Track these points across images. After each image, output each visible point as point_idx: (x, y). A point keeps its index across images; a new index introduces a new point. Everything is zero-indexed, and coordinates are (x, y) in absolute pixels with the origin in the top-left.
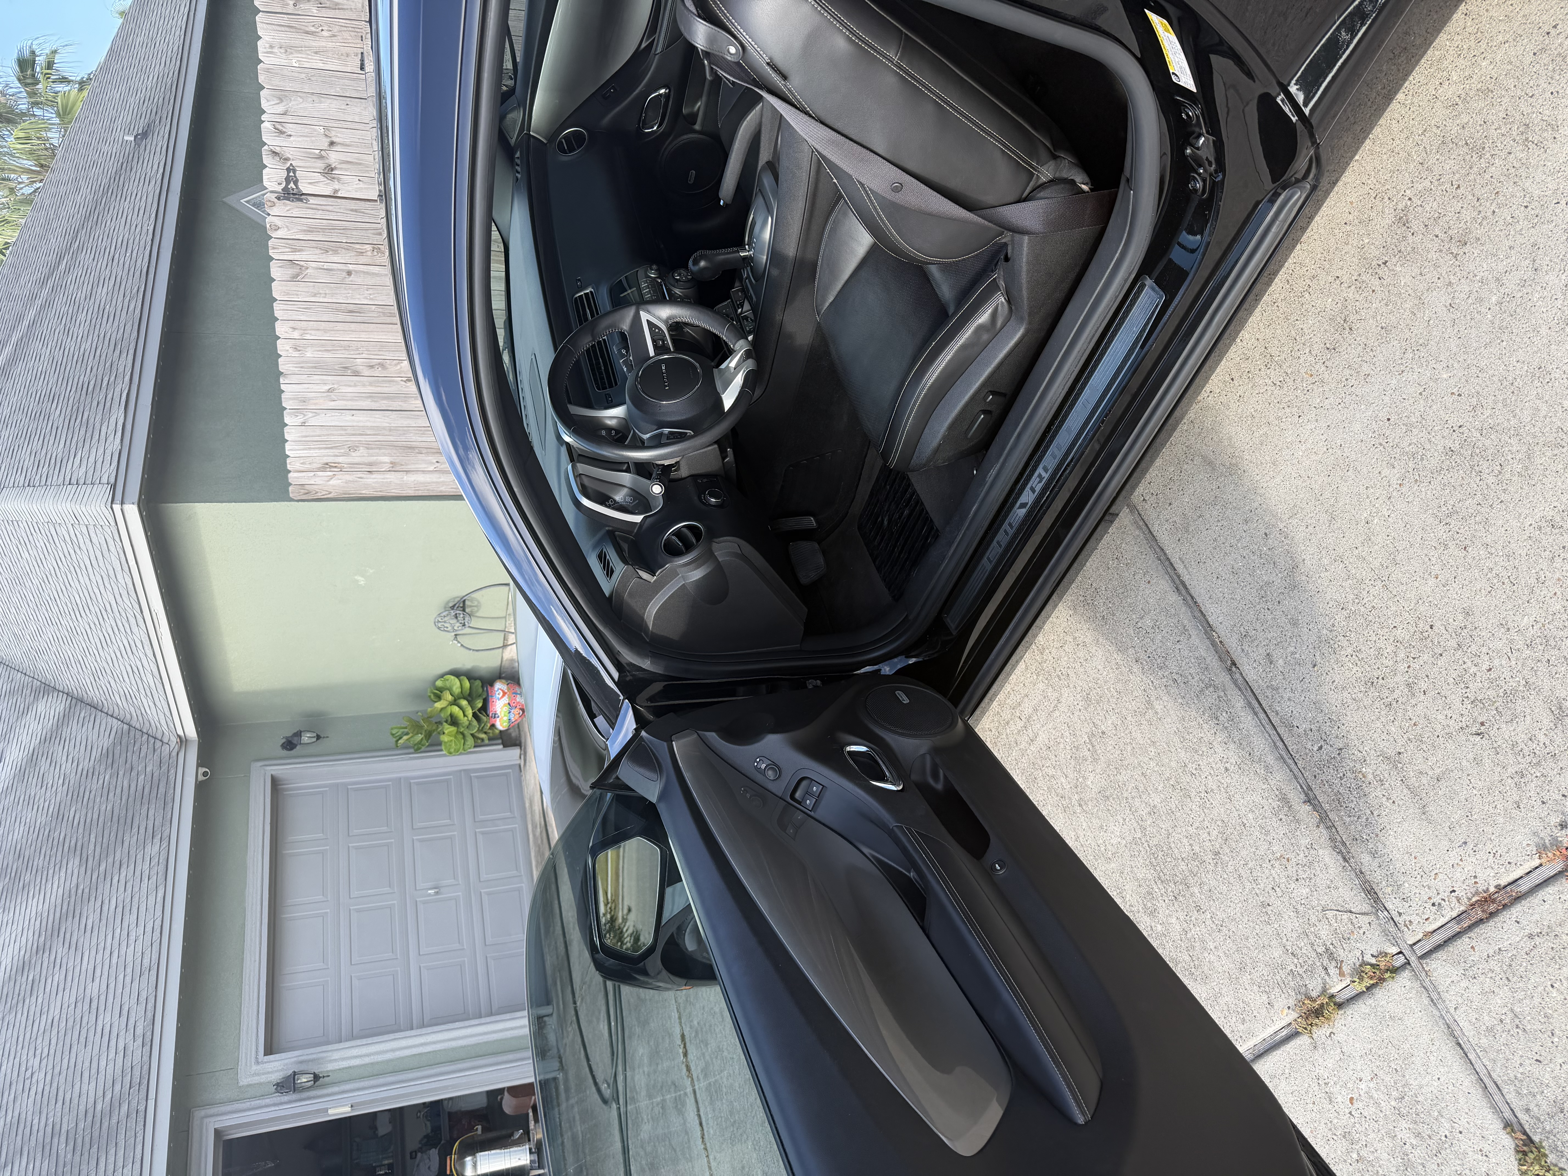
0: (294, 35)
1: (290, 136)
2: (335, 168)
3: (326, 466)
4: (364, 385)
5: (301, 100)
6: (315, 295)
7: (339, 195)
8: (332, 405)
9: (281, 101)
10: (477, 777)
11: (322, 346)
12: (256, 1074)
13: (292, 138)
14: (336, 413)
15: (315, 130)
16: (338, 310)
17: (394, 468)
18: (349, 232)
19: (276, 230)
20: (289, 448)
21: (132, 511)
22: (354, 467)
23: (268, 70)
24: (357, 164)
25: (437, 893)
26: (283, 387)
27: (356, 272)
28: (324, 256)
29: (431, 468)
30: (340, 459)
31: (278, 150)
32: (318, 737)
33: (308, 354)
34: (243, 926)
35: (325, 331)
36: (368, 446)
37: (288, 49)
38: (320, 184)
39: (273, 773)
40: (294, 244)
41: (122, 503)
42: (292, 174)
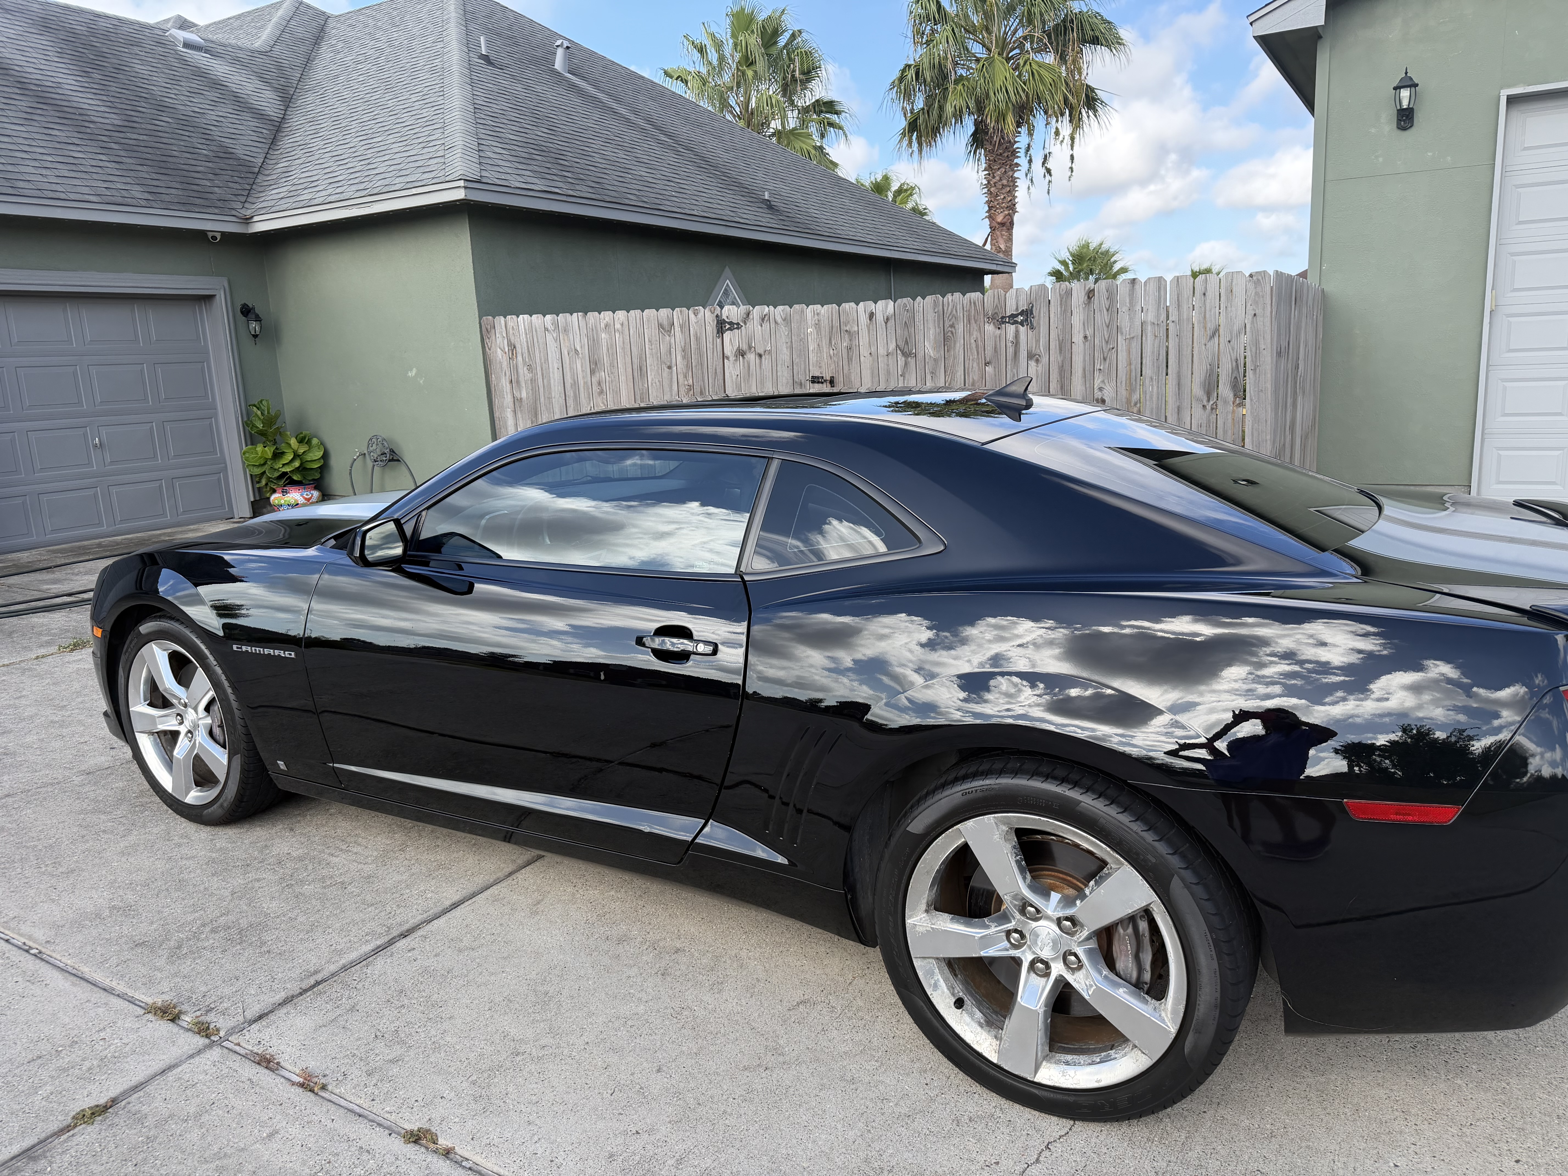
0: (827, 330)
1: (761, 326)
2: (744, 358)
3: (513, 347)
4: (583, 378)
5: (786, 334)
6: (650, 341)
7: (726, 361)
8: (565, 352)
9: (784, 320)
10: (221, 481)
11: (612, 345)
13: (760, 327)
14: (558, 355)
15: (768, 344)
16: (641, 358)
17: (517, 401)
18: (700, 367)
19: (694, 313)
20: (525, 317)
21: (460, 195)
22: (514, 369)
23: (802, 311)
24: (749, 373)
26: (575, 314)
27: (671, 373)
28: (680, 349)
30: (520, 358)
31: (751, 317)
32: (255, 336)
33: (603, 335)
35: (623, 348)
36: (533, 381)
37: (817, 325)
38: (731, 347)
39: (217, 297)
40: (685, 326)
41: (465, 188)
42: (735, 326)
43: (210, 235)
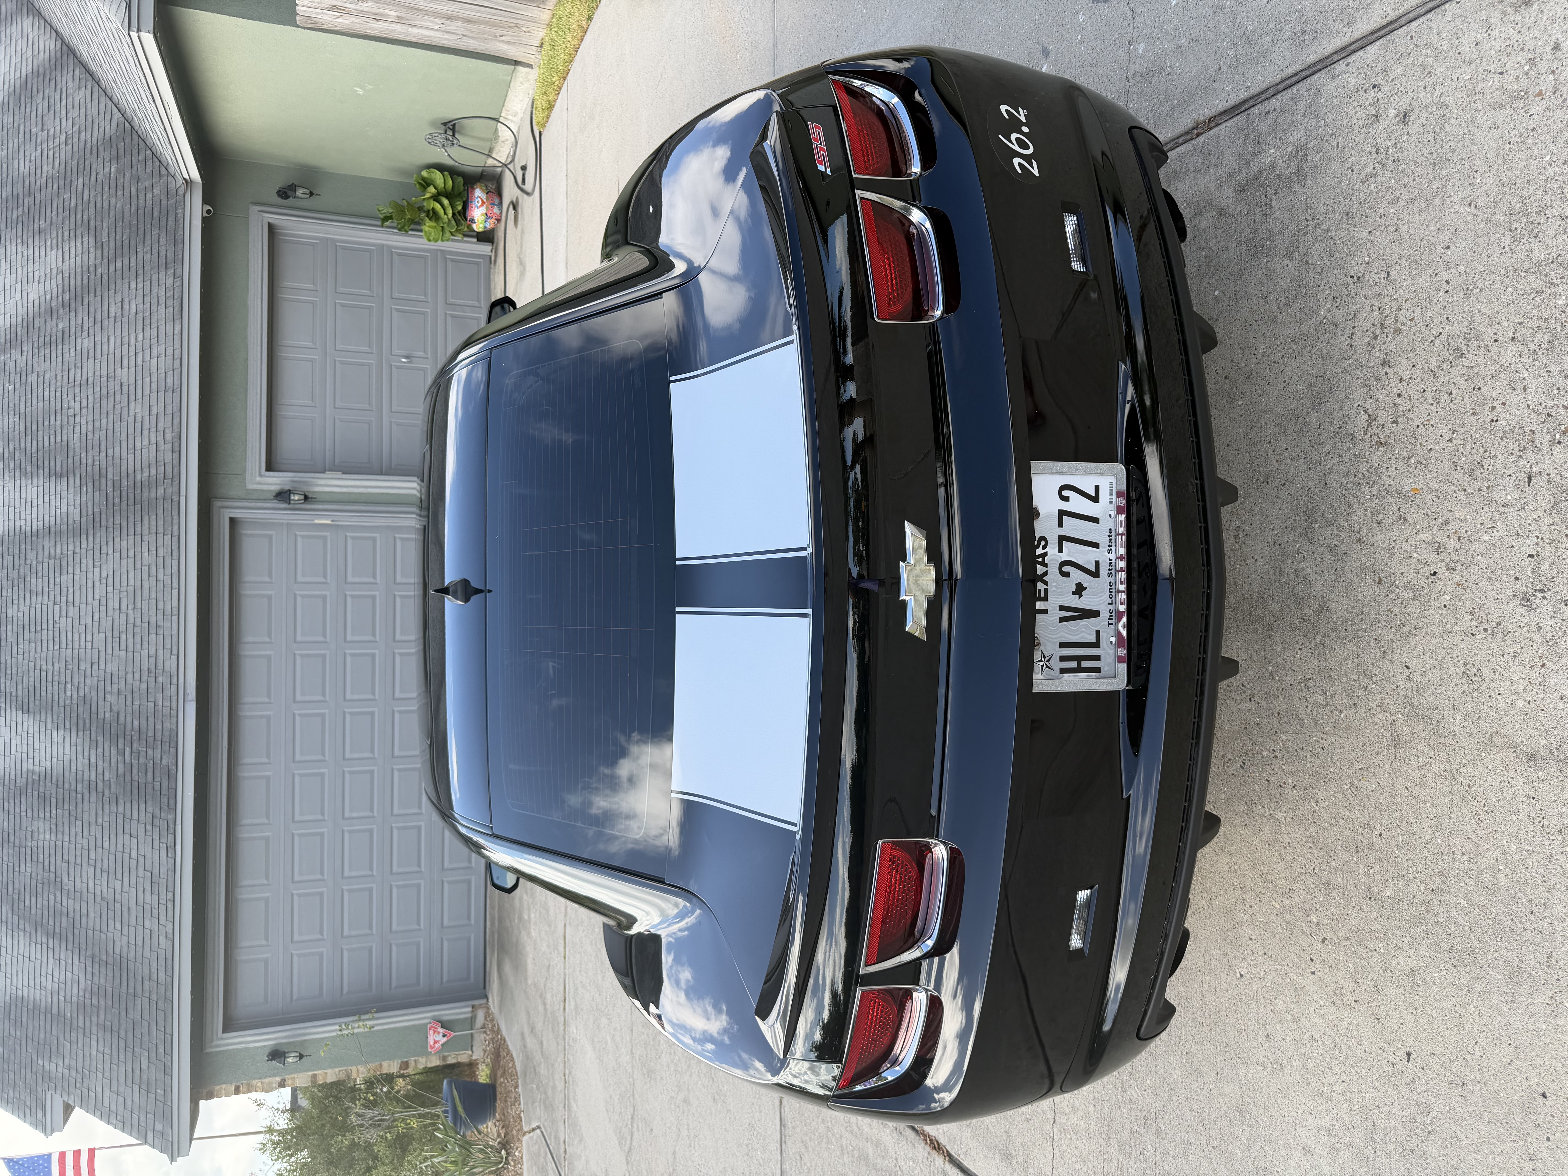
3: (335, 8)
10: (453, 261)
12: (259, 483)
17: (399, 20)
21: (149, 40)
22: (361, 14)
25: (409, 363)
30: (348, 5)
32: (311, 194)
34: (246, 360)
39: (271, 221)
41: (139, 30)
43: (205, 215)
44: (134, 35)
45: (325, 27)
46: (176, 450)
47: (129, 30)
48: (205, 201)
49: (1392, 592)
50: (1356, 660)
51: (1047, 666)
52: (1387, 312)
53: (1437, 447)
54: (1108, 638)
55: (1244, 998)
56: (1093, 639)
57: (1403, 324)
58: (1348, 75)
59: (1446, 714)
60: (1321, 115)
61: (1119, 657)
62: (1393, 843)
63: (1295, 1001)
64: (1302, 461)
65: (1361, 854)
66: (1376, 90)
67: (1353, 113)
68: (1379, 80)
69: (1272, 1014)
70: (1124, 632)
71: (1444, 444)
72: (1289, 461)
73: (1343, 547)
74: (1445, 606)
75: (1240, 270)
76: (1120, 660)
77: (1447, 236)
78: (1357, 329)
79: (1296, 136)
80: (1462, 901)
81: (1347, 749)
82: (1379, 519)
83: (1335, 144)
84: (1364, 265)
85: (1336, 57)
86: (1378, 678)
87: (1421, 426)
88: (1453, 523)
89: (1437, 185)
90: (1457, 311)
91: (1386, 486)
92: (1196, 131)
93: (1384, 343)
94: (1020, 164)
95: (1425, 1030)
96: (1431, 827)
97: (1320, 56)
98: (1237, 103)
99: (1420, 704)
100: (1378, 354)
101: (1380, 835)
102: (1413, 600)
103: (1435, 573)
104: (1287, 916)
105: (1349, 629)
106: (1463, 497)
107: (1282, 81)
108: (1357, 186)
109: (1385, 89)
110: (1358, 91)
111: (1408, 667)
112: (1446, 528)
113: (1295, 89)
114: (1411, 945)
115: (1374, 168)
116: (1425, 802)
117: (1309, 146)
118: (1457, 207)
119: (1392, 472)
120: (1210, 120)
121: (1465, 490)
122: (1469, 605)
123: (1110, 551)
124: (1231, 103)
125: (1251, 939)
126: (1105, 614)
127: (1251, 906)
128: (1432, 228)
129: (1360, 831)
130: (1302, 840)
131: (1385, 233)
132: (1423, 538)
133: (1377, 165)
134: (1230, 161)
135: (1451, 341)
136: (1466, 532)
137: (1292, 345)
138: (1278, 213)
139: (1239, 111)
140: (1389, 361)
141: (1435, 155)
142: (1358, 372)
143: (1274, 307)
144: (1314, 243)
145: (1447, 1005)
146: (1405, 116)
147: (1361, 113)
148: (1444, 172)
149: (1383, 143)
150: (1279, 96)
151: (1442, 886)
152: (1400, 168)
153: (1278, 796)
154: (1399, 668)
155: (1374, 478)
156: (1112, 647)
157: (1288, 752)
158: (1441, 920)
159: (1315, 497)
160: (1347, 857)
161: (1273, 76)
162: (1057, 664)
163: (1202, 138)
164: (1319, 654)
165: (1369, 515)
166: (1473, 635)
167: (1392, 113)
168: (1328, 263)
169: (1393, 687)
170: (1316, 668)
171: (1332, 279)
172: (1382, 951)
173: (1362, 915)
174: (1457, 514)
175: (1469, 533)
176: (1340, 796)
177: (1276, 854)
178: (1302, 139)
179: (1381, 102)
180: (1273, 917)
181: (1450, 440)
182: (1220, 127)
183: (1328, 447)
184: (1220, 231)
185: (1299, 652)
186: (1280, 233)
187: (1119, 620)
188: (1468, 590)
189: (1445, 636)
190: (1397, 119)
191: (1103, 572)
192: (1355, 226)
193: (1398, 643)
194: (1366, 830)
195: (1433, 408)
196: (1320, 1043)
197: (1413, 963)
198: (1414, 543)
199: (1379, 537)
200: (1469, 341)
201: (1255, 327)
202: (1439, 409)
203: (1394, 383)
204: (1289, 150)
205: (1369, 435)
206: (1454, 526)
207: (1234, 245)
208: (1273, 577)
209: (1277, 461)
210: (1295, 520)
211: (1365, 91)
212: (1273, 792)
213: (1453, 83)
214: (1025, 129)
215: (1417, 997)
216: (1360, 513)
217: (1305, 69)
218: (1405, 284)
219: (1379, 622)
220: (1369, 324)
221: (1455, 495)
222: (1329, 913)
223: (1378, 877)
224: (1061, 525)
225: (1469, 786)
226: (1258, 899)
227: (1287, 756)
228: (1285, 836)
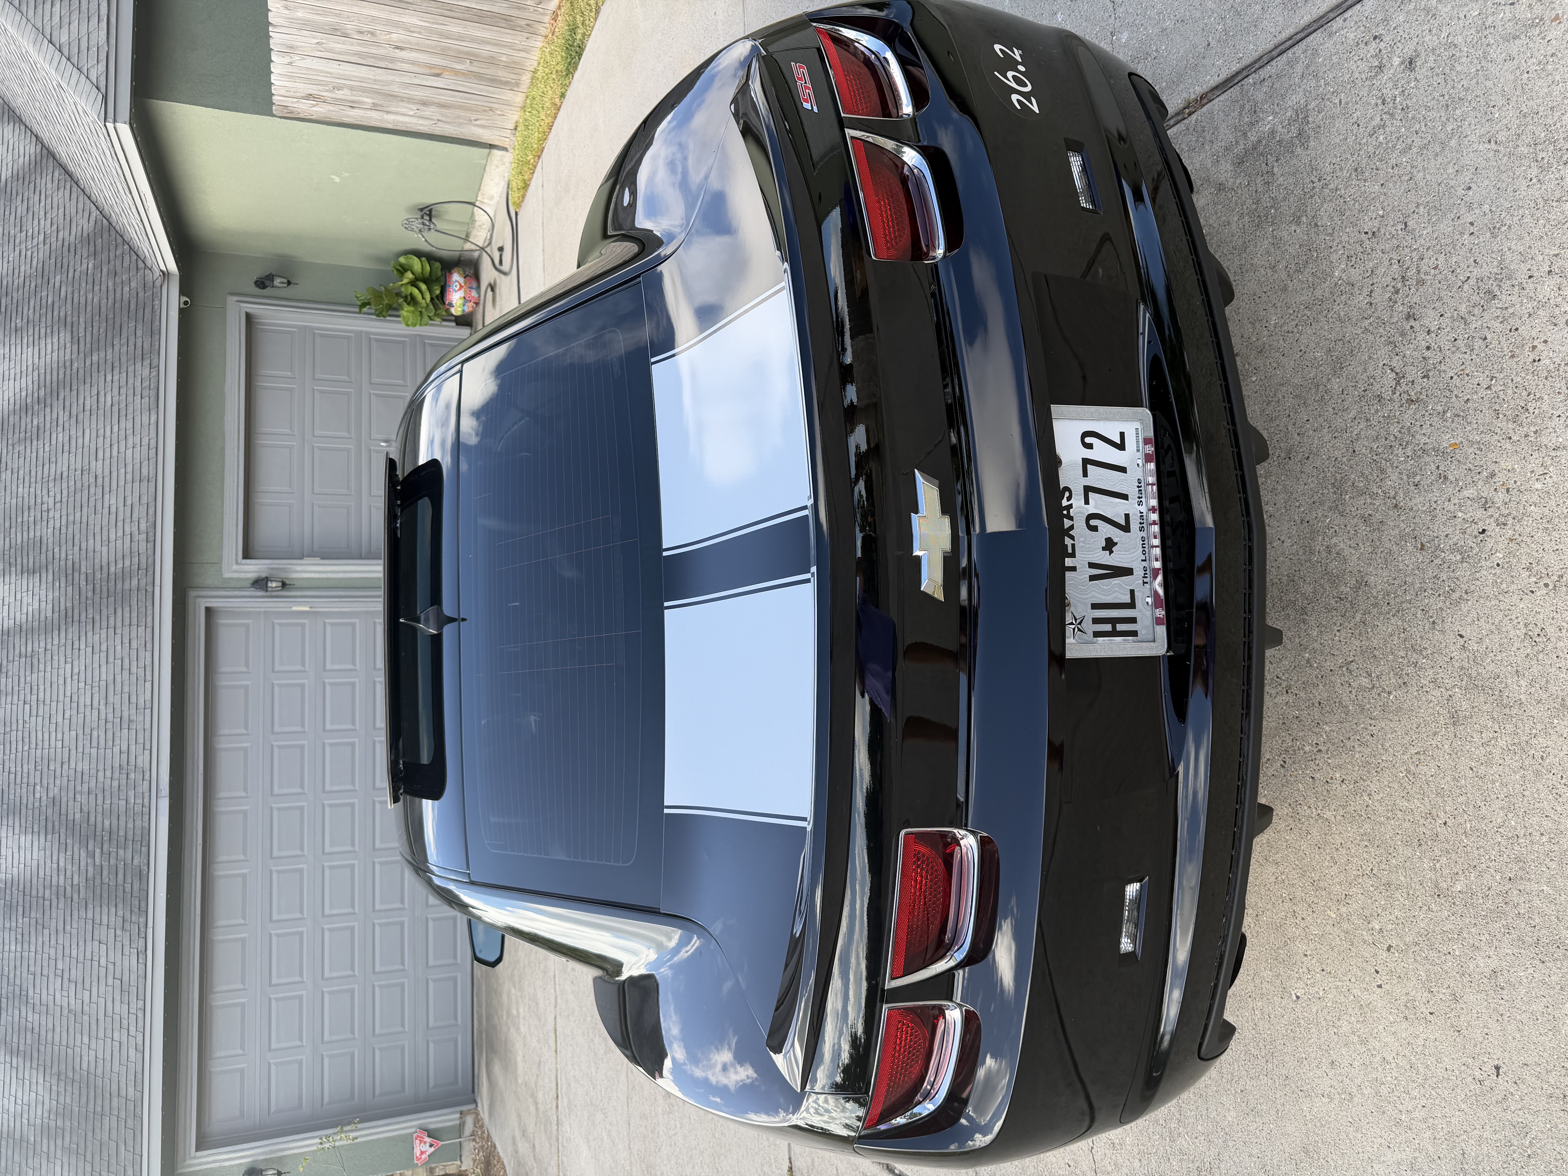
3: (310, 97)
4: (352, 45)
8: (319, 54)
10: (431, 345)
11: (313, 10)
12: (235, 572)
14: (323, 61)
17: (375, 107)
20: (273, 78)
21: (123, 126)
22: (337, 102)
25: (388, 446)
29: (412, 113)
30: (324, 94)
32: (289, 283)
33: (299, 14)
34: (223, 449)
36: (352, 88)
39: (248, 311)
41: (115, 121)
43: (182, 306)
44: (110, 126)
45: (301, 116)
46: (151, 540)
47: (105, 121)
48: (182, 292)
49: (1437, 557)
50: (1402, 635)
51: (1079, 630)
52: (1408, 263)
53: (1475, 397)
54: (1144, 599)
55: (1303, 1022)
56: (1127, 599)
57: (1426, 273)
58: (1346, 30)
59: (1509, 681)
60: (1321, 74)
61: (1157, 618)
62: (1461, 831)
63: (1361, 1020)
64: (1326, 430)
65: (1424, 847)
66: (1377, 40)
67: (1354, 68)
68: (1380, 31)
69: (1335, 1037)
70: (1161, 591)
71: (1482, 392)
72: (1311, 432)
73: (1379, 516)
74: (1498, 565)
75: (1245, 242)
76: (1158, 621)
77: (1466, 176)
78: (1376, 285)
79: (1295, 99)
80: (1545, 888)
81: (1399, 733)
82: (1416, 481)
83: (1337, 101)
84: (1379, 219)
85: (1332, 15)
86: (1429, 652)
87: (1455, 377)
88: (1500, 475)
89: (1451, 127)
90: (1484, 252)
91: (1422, 445)
92: (1187, 111)
93: (1407, 296)
94: (1018, 100)
95: (1514, 1039)
96: (1502, 808)
97: (1315, 17)
98: (1229, 76)
99: (1478, 674)
100: (1401, 308)
101: (1445, 824)
102: (1462, 562)
103: (1484, 531)
104: (1345, 926)
105: (1392, 602)
106: (1508, 446)
107: (1276, 47)
108: (1365, 140)
109: (1387, 39)
110: (1358, 45)
111: (1461, 636)
112: (1492, 481)
113: (1290, 53)
114: (1490, 943)
115: (1381, 120)
116: (1493, 782)
117: (1309, 107)
118: (1475, 146)
119: (1426, 429)
120: (1201, 97)
121: (1510, 438)
122: (1525, 561)
123: (1140, 503)
124: (1223, 77)
125: (1306, 955)
126: (1138, 572)
127: (1303, 919)
128: (1450, 171)
129: (1422, 821)
130: (1355, 839)
131: (1399, 184)
132: (1467, 495)
133: (1384, 116)
134: (1226, 135)
135: (1480, 284)
136: (1515, 482)
137: (1306, 312)
138: (1281, 179)
139: (1232, 84)
140: (1414, 314)
141: (1447, 97)
142: (1381, 330)
143: (1284, 275)
144: (1322, 204)
145: (1538, 1007)
146: (1410, 63)
147: (1363, 66)
148: (1458, 112)
149: (1388, 93)
150: (1273, 63)
151: (1520, 873)
152: (1410, 115)
153: (1325, 793)
154: (1451, 637)
155: (1408, 438)
156: (1149, 608)
157: (1333, 744)
158: (1522, 911)
159: (1343, 466)
160: (1408, 852)
161: (1265, 43)
162: (1090, 628)
163: (1194, 117)
164: (1360, 634)
165: (1405, 478)
166: (1532, 592)
167: (1396, 61)
168: (1339, 223)
169: (1446, 659)
170: (1358, 649)
171: (1345, 238)
172: (1457, 953)
173: (1431, 915)
174: (1503, 465)
175: (1519, 483)
176: (1396, 785)
177: (1328, 858)
178: (1302, 102)
179: (1384, 52)
180: (1329, 928)
181: (1489, 388)
182: (1213, 102)
183: (1353, 413)
184: (1220, 207)
185: (1338, 634)
186: (1285, 199)
187: (1155, 578)
188: (1523, 545)
189: (1501, 597)
190: (1402, 67)
191: (1134, 525)
192: (1365, 181)
193: (1449, 611)
194: (1428, 821)
195: (1466, 356)
196: (1393, 1065)
197: (1494, 963)
198: (1457, 501)
199: (1418, 500)
200: (1501, 281)
201: (1264, 298)
202: (1474, 357)
203: (1422, 336)
204: (1289, 114)
205: (1398, 393)
206: (1500, 478)
207: (1236, 219)
208: (1303, 557)
209: (1298, 434)
210: (1322, 494)
211: (1366, 44)
212: (1319, 789)
213: (1461, 22)
214: (1022, 68)
215: (1502, 1002)
216: (1394, 477)
217: (1300, 32)
218: (1425, 232)
219: (1425, 591)
220: (1389, 279)
221: (1499, 445)
222: (1393, 917)
223: (1446, 872)
224: (1085, 474)
225: (1542, 758)
226: (1310, 910)
227: (1332, 748)
228: (1336, 837)
